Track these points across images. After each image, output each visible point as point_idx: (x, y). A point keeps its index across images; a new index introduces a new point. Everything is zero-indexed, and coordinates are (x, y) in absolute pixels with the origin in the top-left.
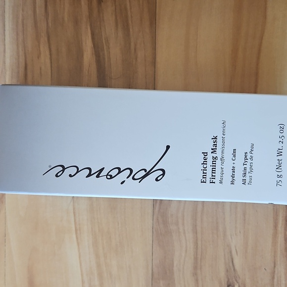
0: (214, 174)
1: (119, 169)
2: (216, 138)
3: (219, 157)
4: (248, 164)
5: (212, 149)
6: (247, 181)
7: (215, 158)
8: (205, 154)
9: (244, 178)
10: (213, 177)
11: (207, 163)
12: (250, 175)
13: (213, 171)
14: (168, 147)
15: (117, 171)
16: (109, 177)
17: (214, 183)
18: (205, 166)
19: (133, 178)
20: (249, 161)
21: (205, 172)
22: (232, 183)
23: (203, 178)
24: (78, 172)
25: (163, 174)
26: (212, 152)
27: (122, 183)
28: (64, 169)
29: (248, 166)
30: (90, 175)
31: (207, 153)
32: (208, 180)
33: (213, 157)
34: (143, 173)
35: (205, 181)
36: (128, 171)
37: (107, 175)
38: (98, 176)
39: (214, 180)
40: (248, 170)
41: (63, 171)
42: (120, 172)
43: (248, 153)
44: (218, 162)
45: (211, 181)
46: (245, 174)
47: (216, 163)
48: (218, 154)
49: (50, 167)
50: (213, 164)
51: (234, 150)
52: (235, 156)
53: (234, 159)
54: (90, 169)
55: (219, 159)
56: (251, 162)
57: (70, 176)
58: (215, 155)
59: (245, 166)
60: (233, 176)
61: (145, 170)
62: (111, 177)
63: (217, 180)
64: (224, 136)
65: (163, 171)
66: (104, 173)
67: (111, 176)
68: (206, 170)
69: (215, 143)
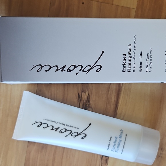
0: (130, 67)
1: (74, 66)
2: (130, 45)
3: (133, 57)
4: (149, 60)
5: (128, 52)
6: (149, 70)
7: (130, 57)
8: (124, 55)
9: (147, 68)
10: (129, 68)
11: (126, 60)
12: (150, 66)
13: (129, 65)
14: (103, 52)
15: (73, 67)
16: (69, 71)
17: (130, 72)
18: (125, 62)
19: (83, 71)
20: (150, 58)
21: (125, 65)
22: (140, 71)
23: (124, 69)
24: (50, 68)
25: (101, 68)
26: (128, 54)
27: (77, 74)
28: (42, 67)
29: (149, 61)
30: (57, 70)
31: (125, 54)
32: (126, 70)
33: (129, 57)
34: (89, 68)
35: (125, 71)
36: (80, 67)
37: (68, 69)
38: (62, 71)
39: (130, 70)
40: (149, 63)
42: (75, 67)
43: (149, 53)
44: (132, 59)
45: (128, 71)
46: (148, 66)
48: (132, 55)
49: (33, 66)
50: (129, 61)
51: (141, 52)
52: (141, 56)
54: (57, 66)
55: (132, 58)
56: (151, 58)
57: (46, 71)
58: (130, 56)
59: (147, 61)
60: (141, 67)
61: (90, 66)
62: (70, 71)
63: (132, 70)
64: (135, 44)
65: (100, 66)
66: (66, 68)
67: (70, 70)
68: (125, 64)
69: (130, 49)
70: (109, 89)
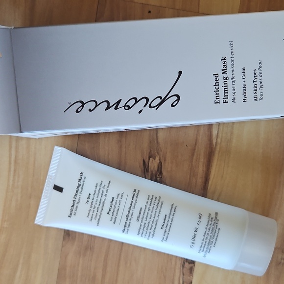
0: (226, 94)
1: (135, 99)
2: (225, 59)
3: (230, 77)
4: (258, 81)
5: (222, 70)
6: (259, 97)
7: (226, 79)
8: (216, 75)
9: (256, 95)
10: (226, 97)
11: (219, 84)
12: (261, 91)
13: (226, 91)
14: (180, 73)
15: (134, 101)
16: (126, 108)
17: (227, 102)
18: (217, 87)
19: (150, 107)
20: (258, 77)
21: (217, 93)
22: (245, 101)
23: (216, 99)
24: (97, 106)
25: (178, 100)
26: (223, 73)
27: (140, 112)
28: (83, 104)
29: (258, 83)
30: (108, 108)
31: (218, 74)
32: (221, 100)
33: (224, 78)
34: (159, 100)
35: (218, 102)
36: (145, 100)
37: (125, 106)
38: (116, 108)
39: (227, 100)
40: (258, 86)
41: (83, 106)
42: (136, 102)
43: (257, 70)
44: (229, 82)
45: (224, 101)
46: (256, 90)
47: (228, 82)
48: (229, 74)
49: (70, 104)
50: (224, 84)
51: (244, 69)
52: (244, 75)
53: (244, 77)
54: (108, 102)
55: (230, 79)
56: (261, 78)
57: (90, 110)
58: (225, 76)
59: (255, 83)
60: (245, 94)
61: (161, 98)
62: (129, 108)
63: (230, 99)
64: (232, 56)
65: (178, 96)
66: (122, 104)
67: (128, 106)
68: (218, 91)
69: (225, 64)
70: (194, 153)
